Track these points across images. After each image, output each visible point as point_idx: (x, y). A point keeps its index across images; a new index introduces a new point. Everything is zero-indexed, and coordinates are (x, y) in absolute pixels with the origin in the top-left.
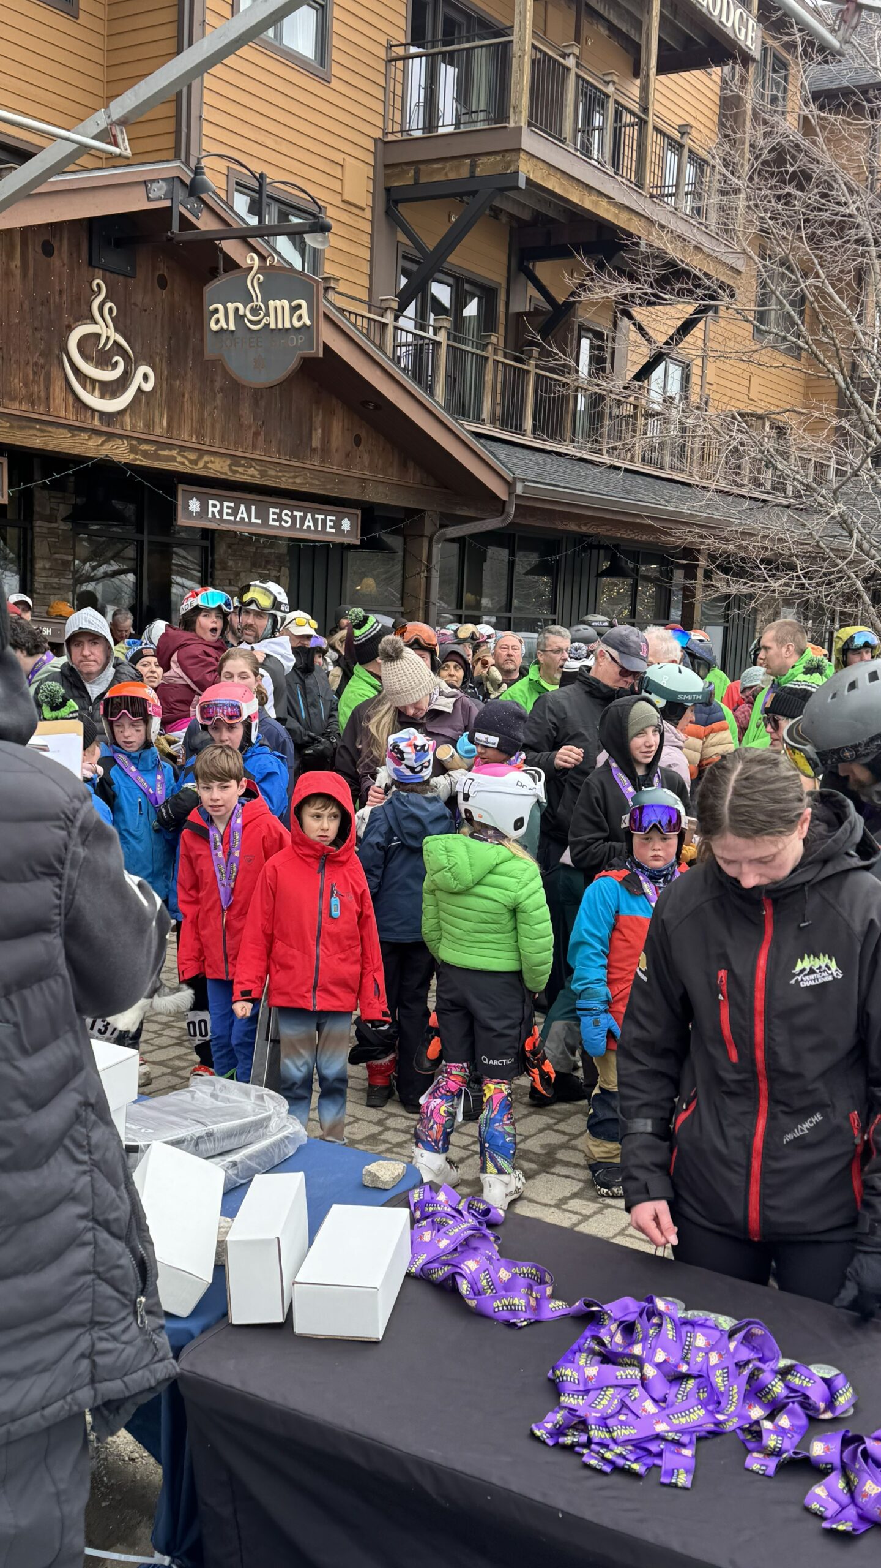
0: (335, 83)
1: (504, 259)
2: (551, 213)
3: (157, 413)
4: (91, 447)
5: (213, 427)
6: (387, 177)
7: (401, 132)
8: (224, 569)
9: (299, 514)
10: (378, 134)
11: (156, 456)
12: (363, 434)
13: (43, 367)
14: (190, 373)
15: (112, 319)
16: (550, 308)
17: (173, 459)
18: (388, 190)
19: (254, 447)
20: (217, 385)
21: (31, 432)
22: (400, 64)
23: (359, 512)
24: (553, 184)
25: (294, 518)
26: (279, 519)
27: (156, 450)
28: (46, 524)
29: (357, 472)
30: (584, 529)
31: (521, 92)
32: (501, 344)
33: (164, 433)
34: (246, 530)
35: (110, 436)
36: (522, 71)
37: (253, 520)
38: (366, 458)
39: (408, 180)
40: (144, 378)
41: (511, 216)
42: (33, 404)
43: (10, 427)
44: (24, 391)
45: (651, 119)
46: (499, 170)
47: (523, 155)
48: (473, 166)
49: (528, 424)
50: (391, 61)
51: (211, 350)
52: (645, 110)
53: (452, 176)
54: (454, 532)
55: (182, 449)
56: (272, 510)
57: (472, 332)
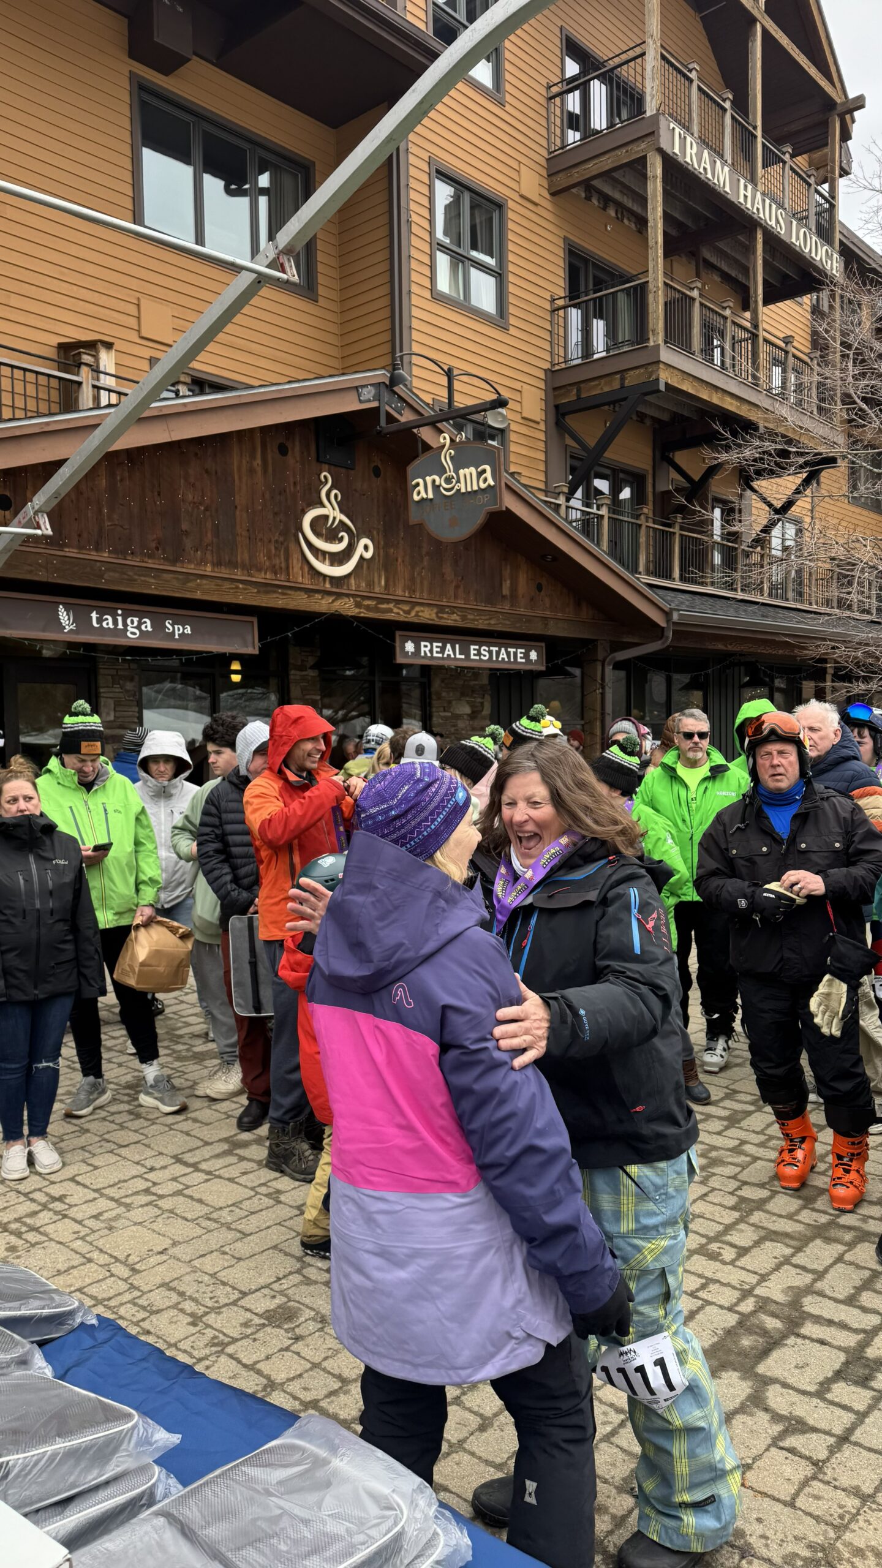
0: (512, 331)
1: (649, 452)
2: (686, 413)
3: (376, 576)
4: (324, 605)
5: (422, 583)
6: (555, 397)
7: (565, 362)
8: (439, 698)
9: (494, 649)
10: (547, 366)
11: (376, 609)
12: (544, 582)
13: (282, 543)
14: (401, 542)
15: (338, 503)
16: (687, 485)
17: (390, 610)
18: (557, 407)
19: (456, 597)
20: (424, 551)
21: (275, 596)
22: (561, 313)
23: (543, 644)
24: (687, 387)
25: (490, 652)
26: (479, 654)
27: (377, 605)
28: (298, 673)
29: (540, 613)
30: (730, 648)
31: (658, 319)
32: (651, 515)
33: (382, 591)
34: (453, 664)
35: (339, 595)
36: (657, 303)
37: (458, 656)
38: (547, 601)
39: (572, 397)
40: (365, 548)
41: (652, 418)
42: (276, 574)
43: (258, 592)
44: (267, 563)
45: (762, 334)
46: (643, 379)
47: (661, 366)
48: (623, 379)
49: (676, 573)
50: (554, 311)
51: (414, 517)
52: (756, 327)
53: (606, 389)
54: (622, 656)
55: (398, 602)
56: (472, 647)
57: (627, 508)
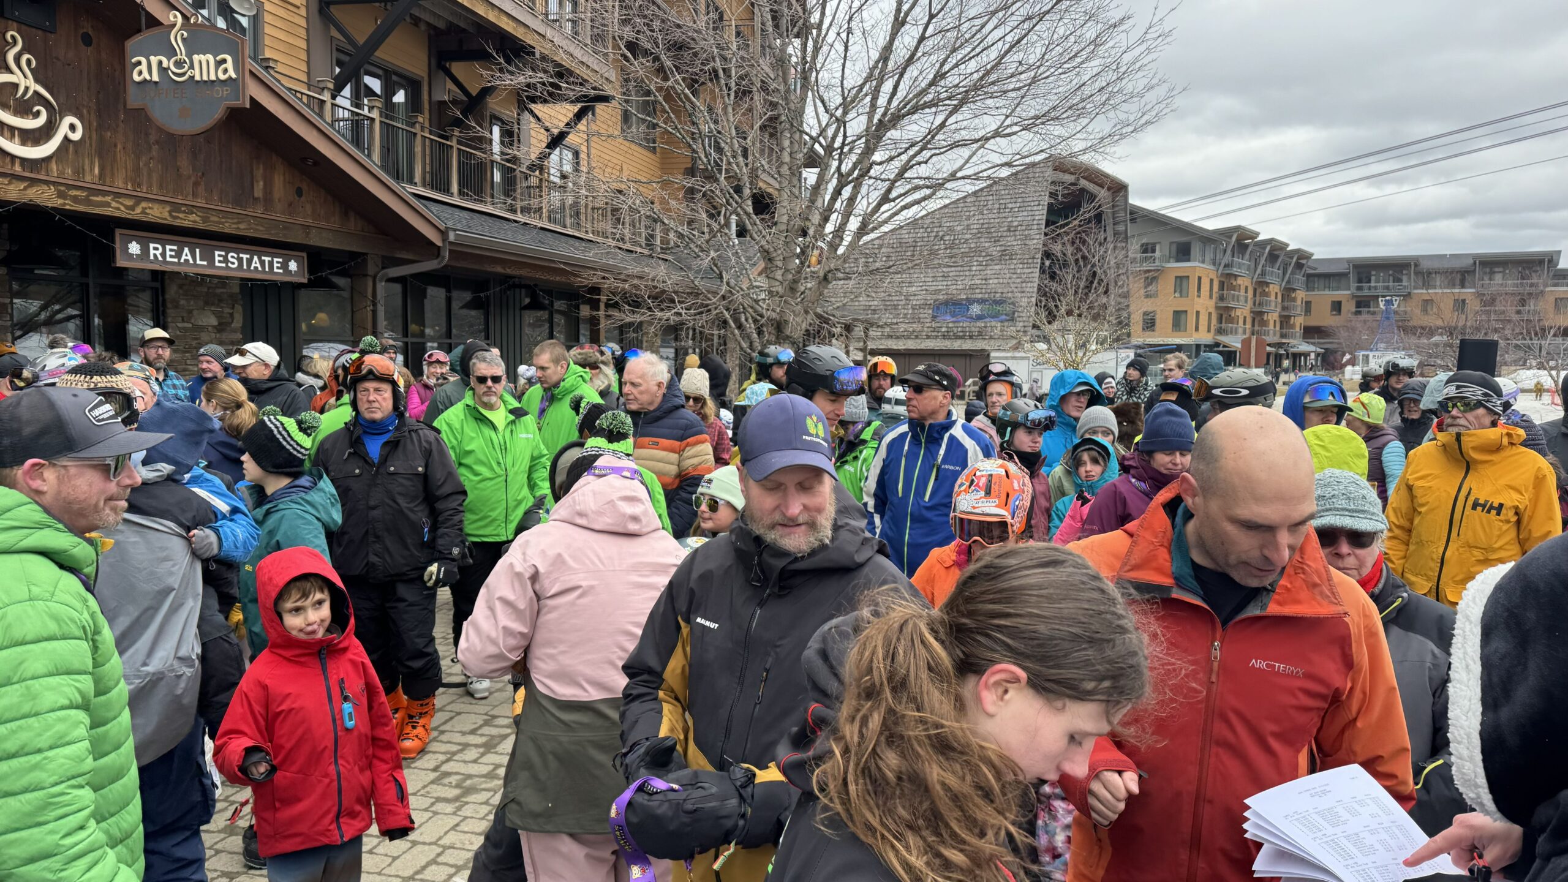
1: (425, 57)
2: (462, 25)
3: (87, 162)
4: (13, 192)
5: (149, 176)
8: (177, 307)
9: (245, 257)
11: (88, 202)
12: (305, 187)
14: (121, 126)
15: (32, 70)
16: (465, 98)
17: (108, 205)
19: (195, 195)
20: (152, 138)
23: (305, 255)
25: (240, 260)
26: (226, 260)
27: (88, 196)
29: (300, 220)
30: (509, 271)
32: (427, 125)
34: (191, 271)
35: (34, 182)
37: (198, 262)
38: (309, 208)
40: (72, 128)
41: (428, 24)
49: (455, 188)
51: (133, 100)
54: (395, 272)
55: (117, 195)
56: (217, 253)
57: (401, 113)
